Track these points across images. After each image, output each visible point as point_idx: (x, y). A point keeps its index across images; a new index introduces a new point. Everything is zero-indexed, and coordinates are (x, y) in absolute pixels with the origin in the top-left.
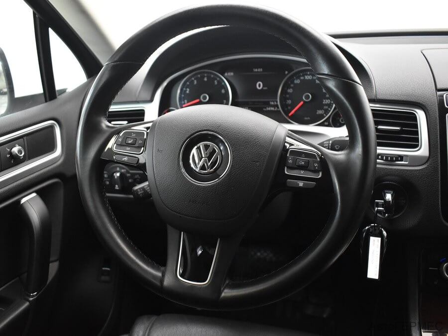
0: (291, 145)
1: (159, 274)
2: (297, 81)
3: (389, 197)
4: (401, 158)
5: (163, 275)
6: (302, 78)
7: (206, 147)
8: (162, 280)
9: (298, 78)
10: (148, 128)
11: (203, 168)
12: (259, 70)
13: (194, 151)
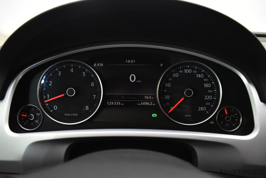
2: (176, 75)
6: (180, 72)
9: (177, 71)
12: (132, 61)
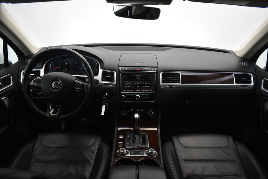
0: (76, 82)
1: (45, 114)
3: (107, 94)
4: (110, 84)
5: (46, 114)
7: (56, 83)
8: (46, 115)
10: (41, 78)
11: (55, 87)
13: (53, 83)
